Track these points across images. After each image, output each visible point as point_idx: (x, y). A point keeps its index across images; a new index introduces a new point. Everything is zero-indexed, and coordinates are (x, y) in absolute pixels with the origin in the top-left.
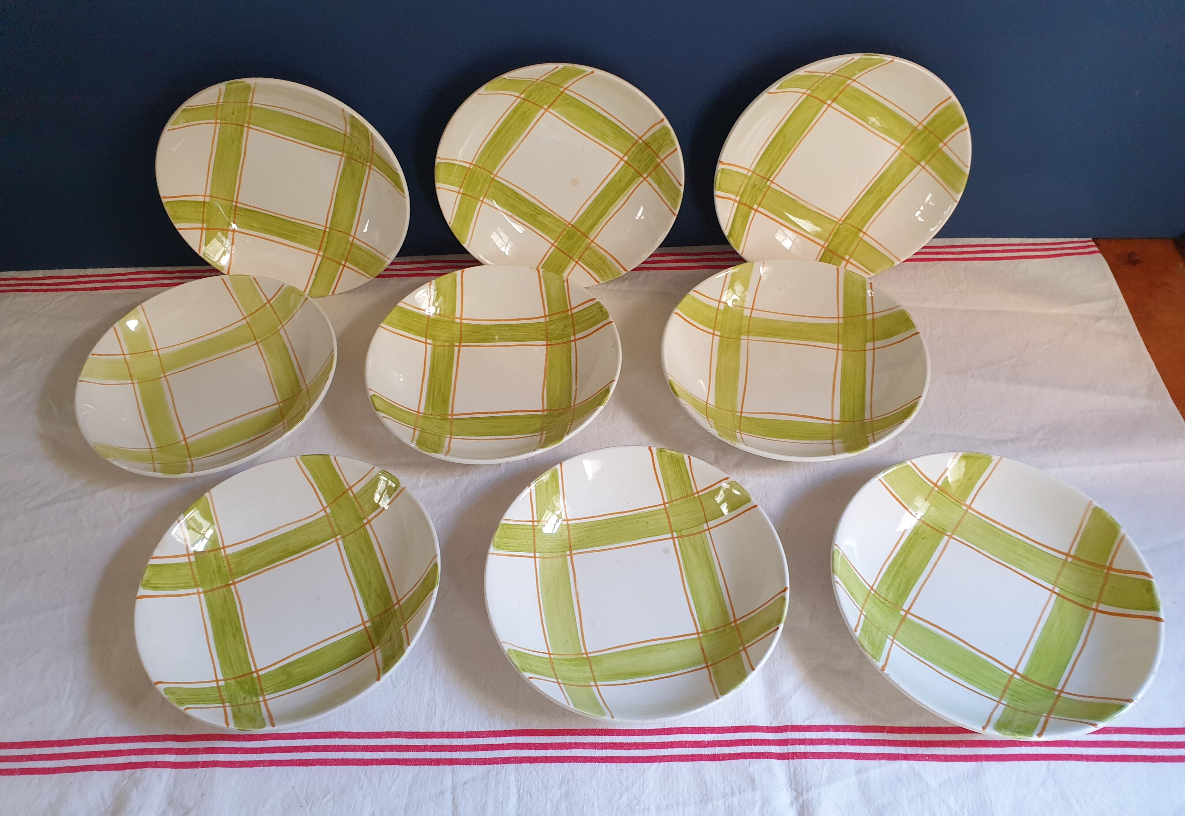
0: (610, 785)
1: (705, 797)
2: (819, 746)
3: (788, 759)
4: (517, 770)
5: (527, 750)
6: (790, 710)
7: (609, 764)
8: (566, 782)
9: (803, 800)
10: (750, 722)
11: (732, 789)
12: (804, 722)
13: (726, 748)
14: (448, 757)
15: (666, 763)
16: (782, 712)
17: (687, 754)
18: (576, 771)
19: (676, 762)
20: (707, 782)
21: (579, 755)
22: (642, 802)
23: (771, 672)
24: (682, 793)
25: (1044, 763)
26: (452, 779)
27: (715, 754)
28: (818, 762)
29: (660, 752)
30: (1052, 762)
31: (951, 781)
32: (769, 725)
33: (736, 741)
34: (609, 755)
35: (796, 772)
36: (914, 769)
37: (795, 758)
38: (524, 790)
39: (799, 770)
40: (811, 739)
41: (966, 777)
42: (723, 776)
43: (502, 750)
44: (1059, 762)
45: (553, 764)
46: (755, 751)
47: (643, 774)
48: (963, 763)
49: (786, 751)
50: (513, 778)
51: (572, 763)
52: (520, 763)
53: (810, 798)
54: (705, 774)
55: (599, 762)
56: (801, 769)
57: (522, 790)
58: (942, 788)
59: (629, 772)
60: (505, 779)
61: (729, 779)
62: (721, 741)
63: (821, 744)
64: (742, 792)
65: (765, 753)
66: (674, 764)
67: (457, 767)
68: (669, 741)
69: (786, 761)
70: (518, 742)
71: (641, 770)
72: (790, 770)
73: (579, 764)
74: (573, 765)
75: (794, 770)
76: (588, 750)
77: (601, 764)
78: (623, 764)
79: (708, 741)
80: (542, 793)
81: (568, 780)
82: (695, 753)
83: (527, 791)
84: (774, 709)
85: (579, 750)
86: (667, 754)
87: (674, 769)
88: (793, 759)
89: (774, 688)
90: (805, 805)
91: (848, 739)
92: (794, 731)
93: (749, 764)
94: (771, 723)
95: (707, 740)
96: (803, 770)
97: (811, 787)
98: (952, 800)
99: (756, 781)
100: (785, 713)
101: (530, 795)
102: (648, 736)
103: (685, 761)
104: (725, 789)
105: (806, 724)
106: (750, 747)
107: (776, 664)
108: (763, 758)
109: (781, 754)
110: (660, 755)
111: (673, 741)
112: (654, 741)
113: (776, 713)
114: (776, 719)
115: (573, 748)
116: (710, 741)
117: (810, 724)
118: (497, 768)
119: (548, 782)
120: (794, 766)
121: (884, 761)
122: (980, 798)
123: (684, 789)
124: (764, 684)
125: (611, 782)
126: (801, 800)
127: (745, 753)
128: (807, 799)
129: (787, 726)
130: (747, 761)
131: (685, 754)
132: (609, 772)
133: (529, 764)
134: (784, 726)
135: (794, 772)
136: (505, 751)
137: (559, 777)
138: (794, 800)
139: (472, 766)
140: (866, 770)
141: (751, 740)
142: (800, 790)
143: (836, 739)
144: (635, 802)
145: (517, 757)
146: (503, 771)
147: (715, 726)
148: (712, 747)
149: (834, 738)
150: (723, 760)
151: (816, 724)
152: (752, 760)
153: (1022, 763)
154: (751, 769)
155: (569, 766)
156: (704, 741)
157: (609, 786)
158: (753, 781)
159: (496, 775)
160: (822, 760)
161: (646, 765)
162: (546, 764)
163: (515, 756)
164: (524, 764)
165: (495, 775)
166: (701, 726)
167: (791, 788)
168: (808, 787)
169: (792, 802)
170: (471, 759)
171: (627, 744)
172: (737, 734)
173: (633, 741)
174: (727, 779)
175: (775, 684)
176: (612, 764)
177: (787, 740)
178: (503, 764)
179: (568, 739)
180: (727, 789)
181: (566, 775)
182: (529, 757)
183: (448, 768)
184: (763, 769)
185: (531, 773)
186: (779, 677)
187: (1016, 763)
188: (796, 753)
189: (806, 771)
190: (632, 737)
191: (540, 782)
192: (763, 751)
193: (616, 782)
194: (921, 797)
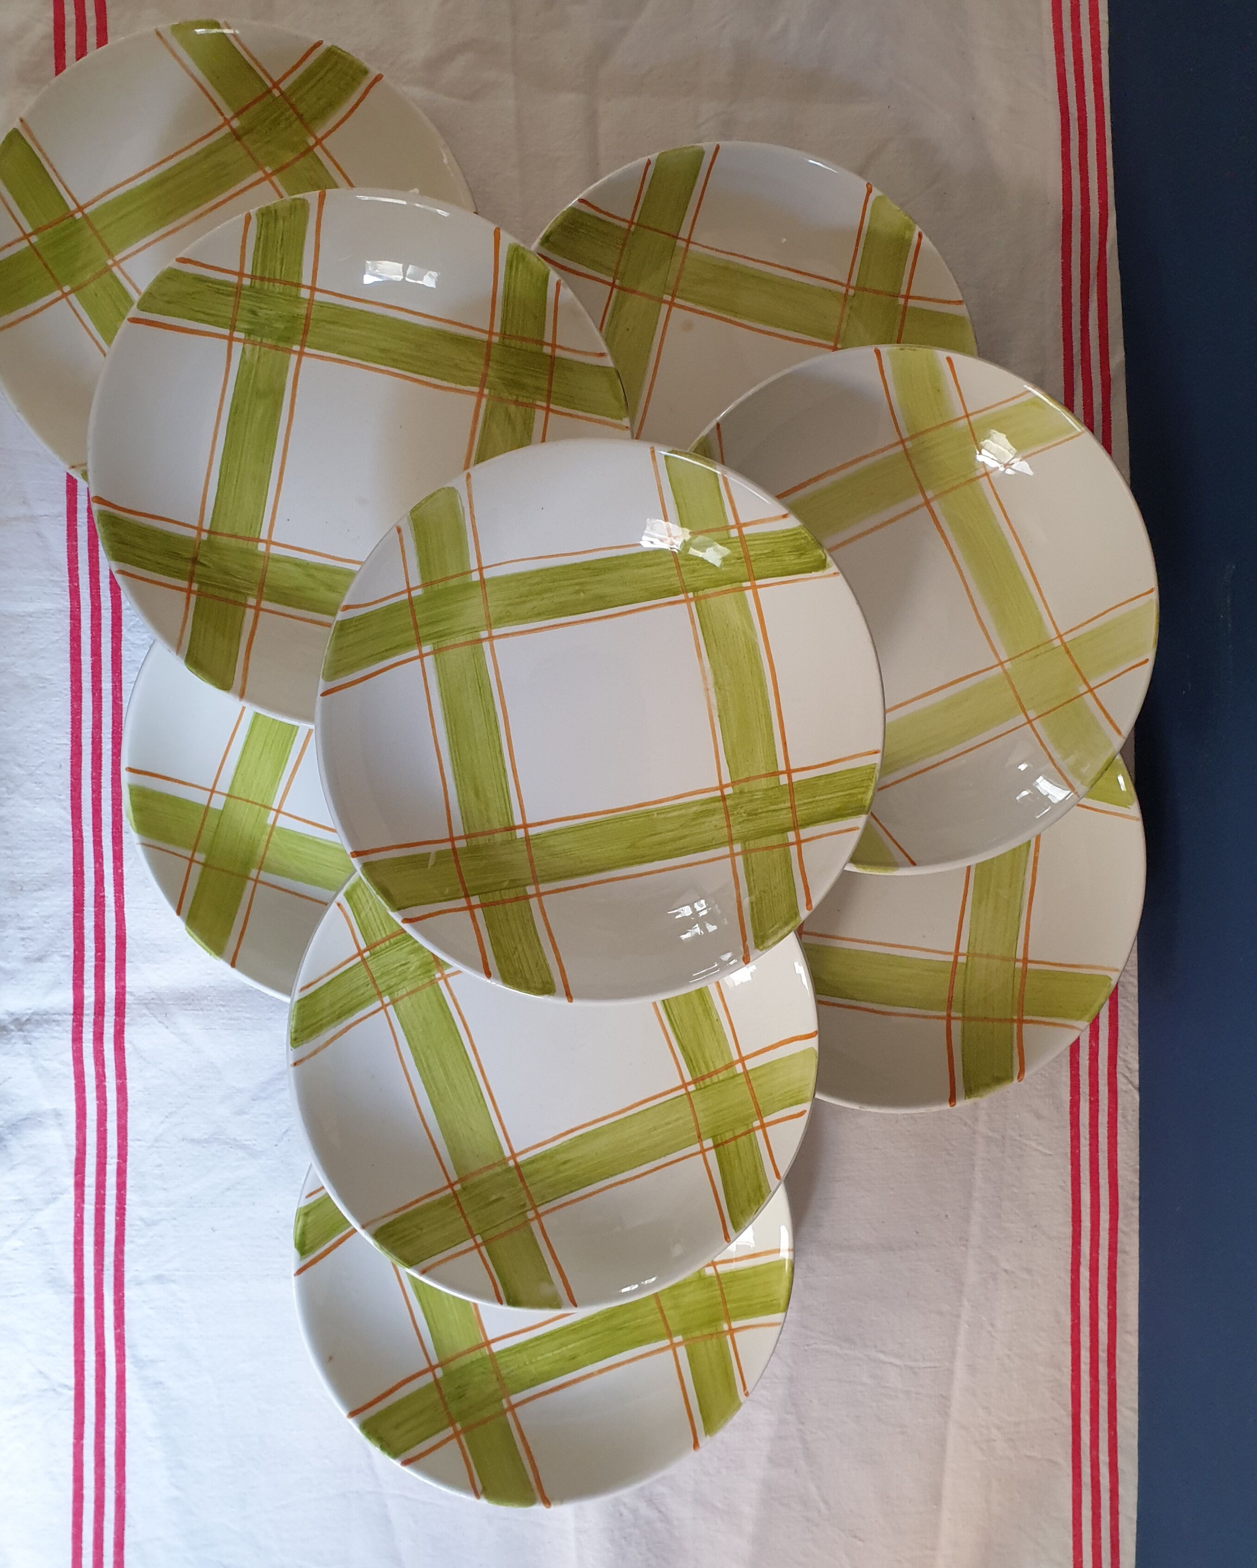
0: (37, 750)
1: (19, 888)
2: (93, 1061)
3: (74, 1014)
4: (60, 611)
5: (90, 625)
6: (148, 1024)
7: (69, 748)
8: (41, 685)
9: (12, 1031)
10: (131, 962)
11: (30, 928)
12: (130, 1042)
13: (93, 924)
14: (79, 506)
15: (70, 834)
16: (145, 1011)
17: (85, 864)
18: (58, 699)
19: (71, 847)
20: (40, 892)
21: (83, 703)
22: (12, 796)
23: (211, 1001)
24: (27, 854)
25: (71, 1382)
26: (46, 515)
27: (83, 906)
28: (69, 1057)
29: (88, 825)
30: (72, 1393)
31: (45, 1244)
32: (127, 989)
33: (103, 939)
34: (84, 748)
35: (54, 1023)
36: (62, 1194)
37: (75, 1024)
38: (30, 622)
39: (57, 1028)
40: (103, 1050)
41: (52, 1267)
42: (50, 917)
43: (91, 587)
44: (72, 1404)
45: (68, 665)
46: (86, 965)
47: (55, 798)
48: (72, 1266)
49: (86, 1012)
50: (48, 605)
51: (70, 693)
52: (71, 615)
53: (13, 1041)
54: (53, 891)
55: (72, 734)
56: (57, 1031)
57: (31, 619)
58: (36, 1230)
59: (57, 778)
60: (45, 593)
61: (45, 925)
62: (104, 916)
63: (96, 1065)
64: (23, 943)
65: (82, 980)
66: (69, 845)
67: (64, 520)
68: (103, 838)
69: (71, 1011)
70: (103, 611)
71: (60, 795)
72: (59, 1014)
73: (69, 704)
74: (67, 695)
75: (58, 1021)
76: (91, 717)
77: (69, 736)
78: (69, 769)
79: (104, 897)
80: (25, 649)
81: (44, 688)
82: (85, 877)
83: (28, 627)
84: (153, 999)
85: (91, 704)
86: (84, 834)
87: (62, 845)
88: (74, 1021)
89: (184, 1002)
90: (5, 1033)
91: (105, 1104)
92: (115, 1026)
93: (66, 956)
94: (132, 994)
95: (106, 895)
96: (56, 1034)
97: (30, 1044)
98: (15, 1243)
99: (39, 964)
100: (145, 1015)
101: (22, 633)
102: (110, 808)
103: (74, 861)
104: (29, 917)
105: (127, 1045)
106: (93, 959)
107: (222, 1009)
108: (74, 977)
109: (82, 1003)
110: (83, 824)
111: (103, 844)
112: (103, 816)
113: (147, 1002)
114: (136, 1002)
115: (94, 694)
116: (104, 900)
117: (127, 1052)
118: (63, 581)
119: (43, 658)
120: (64, 1021)
121: (74, 1152)
122: (20, 1283)
123: (32, 858)
124: (193, 988)
125: (43, 751)
126: (12, 1027)
127: (83, 950)
128: (13, 1037)
129: (124, 1017)
130: (70, 952)
131: (85, 861)
132: (57, 749)
133: (69, 628)
134: (124, 1012)
135: (54, 1021)
136: (89, 591)
137: (51, 675)
138: (14, 1017)
139: (66, 544)
140: (60, 1125)
141: (103, 960)
142: (28, 1027)
143: (105, 1087)
144: (11, 785)
145: (80, 611)
146: (58, 590)
147: (125, 909)
148: (95, 902)
149: (107, 1084)
150: (74, 917)
151: (127, 1061)
152: (72, 960)
153: (71, 1350)
154: (57, 958)
155: (65, 689)
156: (104, 891)
157: (36, 748)
158: (40, 959)
159: (52, 581)
160: (71, 1063)
161: (68, 803)
162: (69, 655)
163: (82, 607)
164: (68, 621)
165: (52, 578)
166: (126, 888)
167: (33, 1014)
168: (29, 1040)
169: (12, 1014)
170: (76, 541)
171: (100, 774)
172: (114, 942)
173: (103, 785)
174: (45, 922)
175: (190, 1004)
176: (69, 754)
177: (103, 1015)
178: (70, 590)
179: (107, 685)
180: (30, 920)
181: (52, 684)
182: (80, 628)
183: (62, 508)
184: (58, 975)
185: (56, 632)
186: (201, 1012)
187: (71, 1341)
188: (81, 1026)
189: (54, 1038)
190: (110, 783)
191: (41, 647)
192: (85, 977)
193: (42, 758)
194: (20, 1200)
